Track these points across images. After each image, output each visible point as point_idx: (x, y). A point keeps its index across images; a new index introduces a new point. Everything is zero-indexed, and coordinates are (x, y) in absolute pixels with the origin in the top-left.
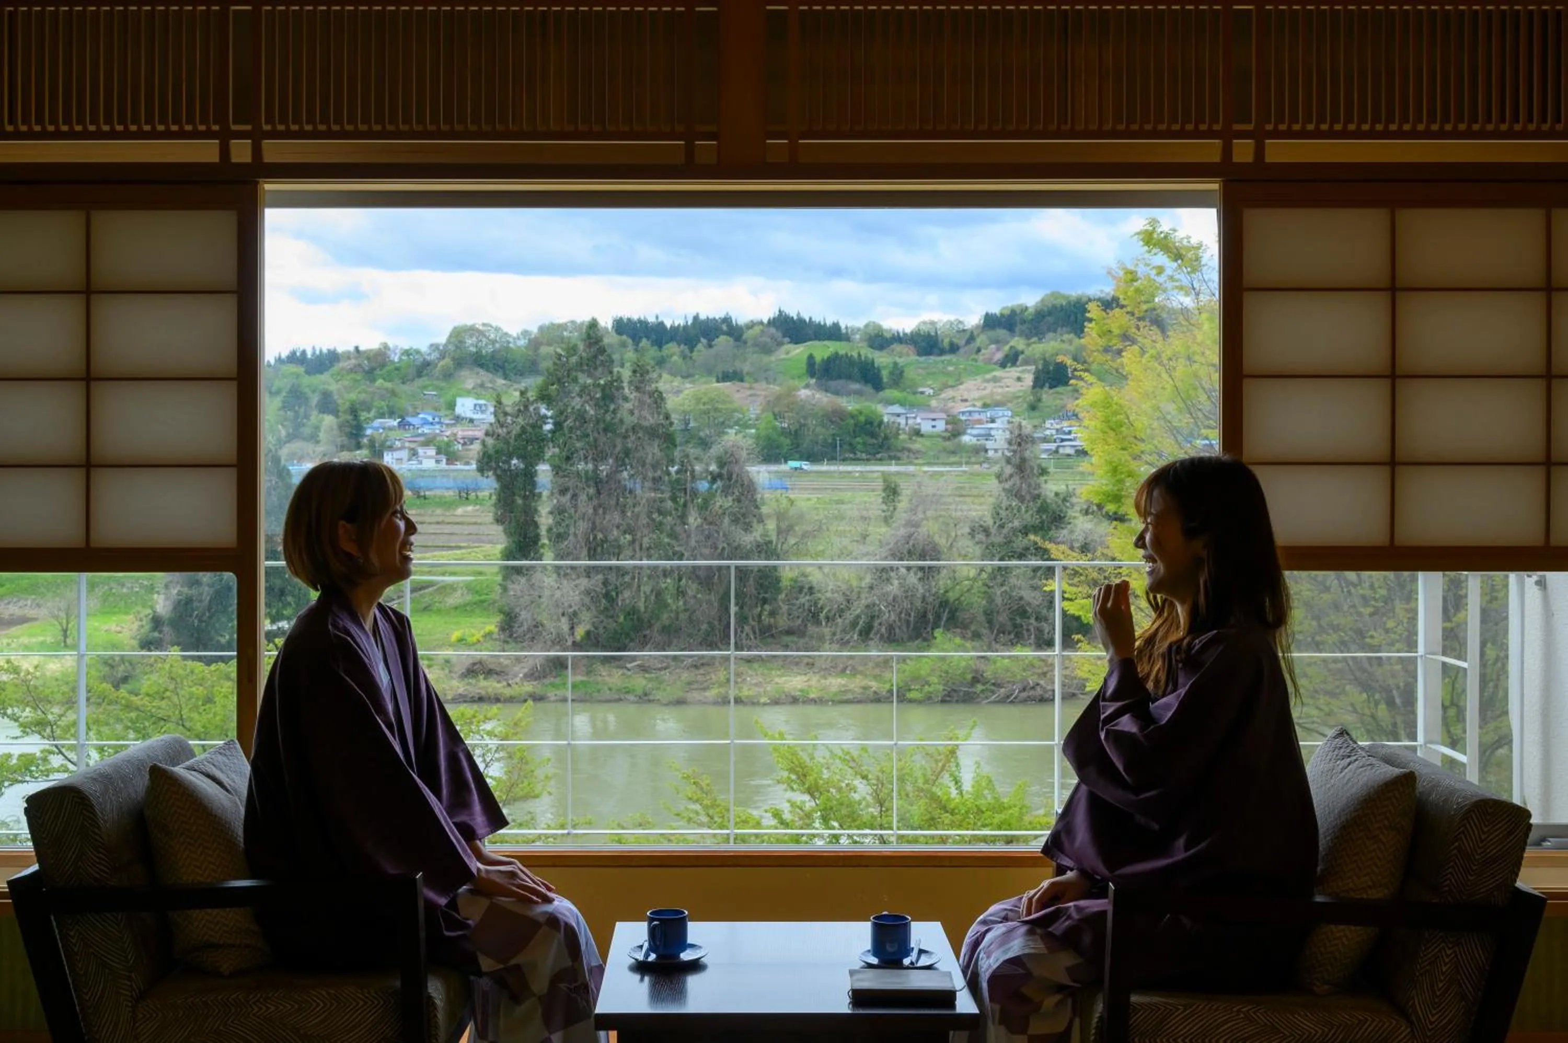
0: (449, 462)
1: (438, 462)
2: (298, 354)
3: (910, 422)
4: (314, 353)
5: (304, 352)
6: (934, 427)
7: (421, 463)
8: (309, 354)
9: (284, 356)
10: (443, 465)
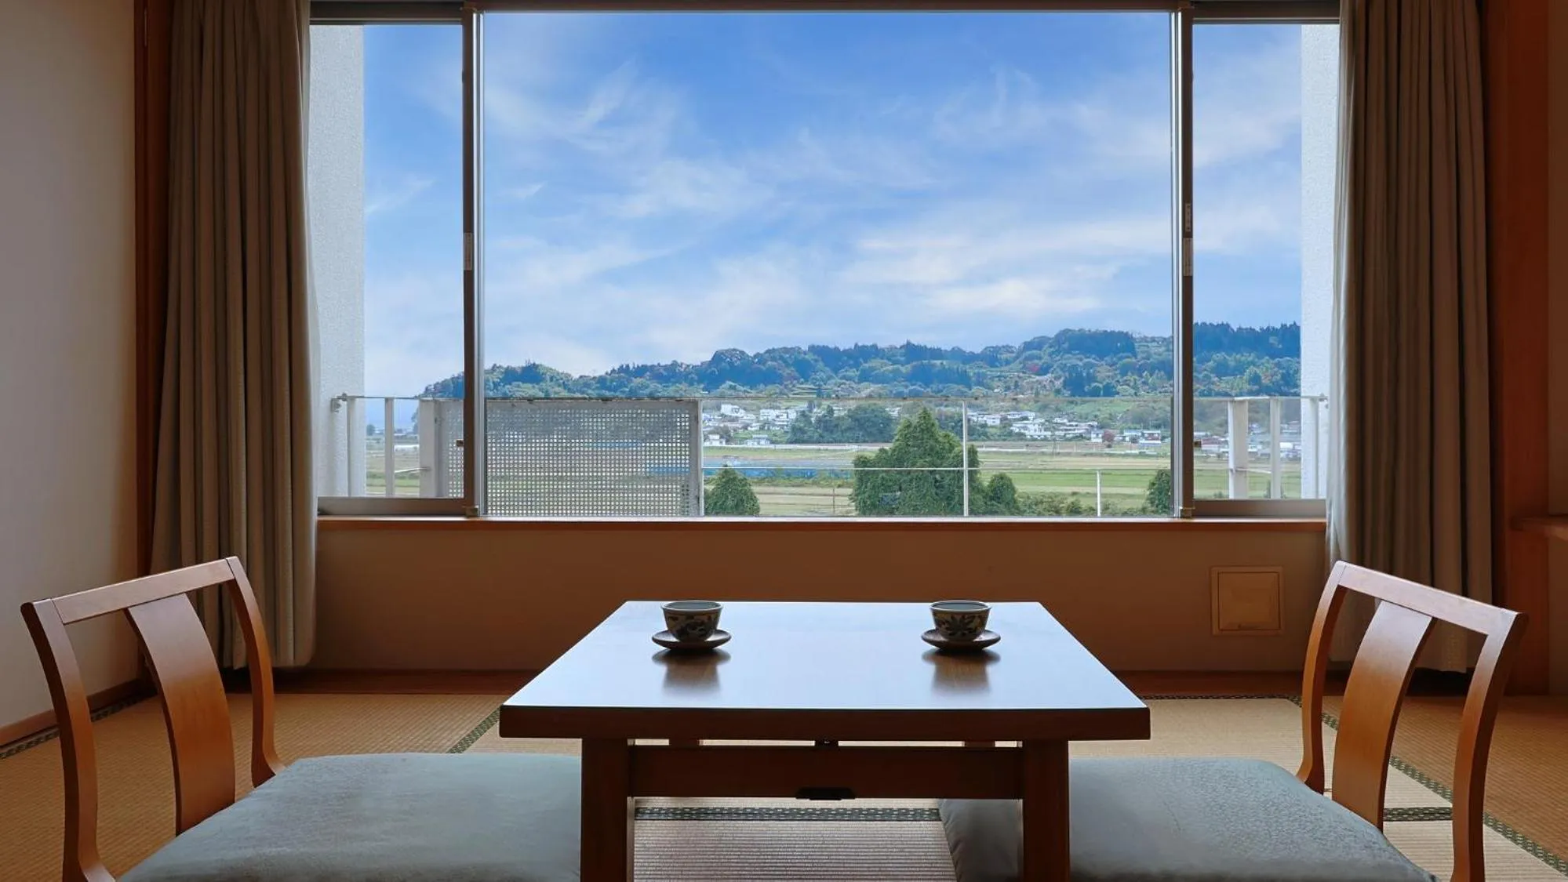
0: (727, 442)
1: (721, 442)
2: (624, 366)
3: (980, 419)
4: (634, 368)
5: (628, 366)
6: (994, 422)
7: (711, 443)
8: (631, 367)
9: (616, 368)
10: (724, 445)
